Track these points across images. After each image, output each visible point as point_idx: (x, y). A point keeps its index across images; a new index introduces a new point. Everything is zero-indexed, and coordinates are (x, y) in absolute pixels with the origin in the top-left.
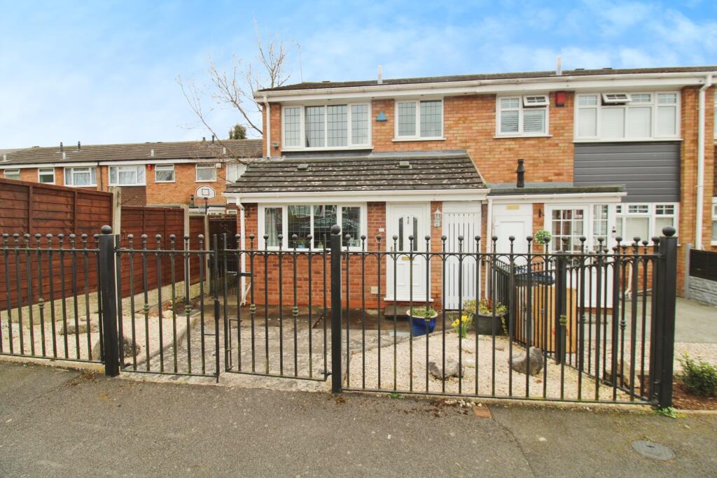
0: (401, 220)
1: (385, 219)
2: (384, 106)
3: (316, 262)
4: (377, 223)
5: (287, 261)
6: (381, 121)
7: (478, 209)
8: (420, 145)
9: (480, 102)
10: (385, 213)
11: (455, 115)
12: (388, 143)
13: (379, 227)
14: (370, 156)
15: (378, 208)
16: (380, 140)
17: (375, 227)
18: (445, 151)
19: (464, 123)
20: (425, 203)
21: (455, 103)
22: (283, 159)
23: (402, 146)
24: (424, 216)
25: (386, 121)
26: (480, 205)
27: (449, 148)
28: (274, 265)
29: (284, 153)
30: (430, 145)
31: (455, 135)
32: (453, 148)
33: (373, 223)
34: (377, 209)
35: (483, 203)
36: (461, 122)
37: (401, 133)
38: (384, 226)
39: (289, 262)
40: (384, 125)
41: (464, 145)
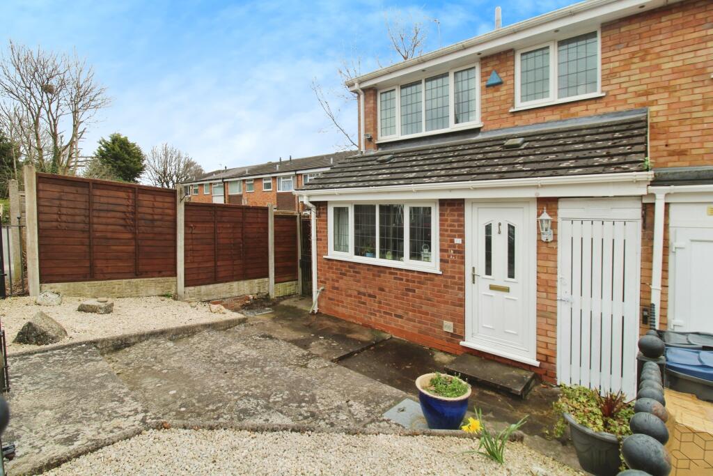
0: (488, 229)
1: (463, 226)
2: (497, 62)
4: (451, 231)
6: (493, 85)
7: (636, 212)
8: (557, 112)
9: (680, 15)
10: (463, 215)
11: (623, 51)
12: (505, 116)
13: (455, 237)
14: (479, 137)
15: (453, 207)
16: (492, 113)
17: (449, 236)
18: (601, 116)
19: (643, 60)
20: (526, 201)
21: (623, 30)
22: (380, 151)
23: (525, 117)
24: (526, 222)
25: (500, 83)
26: (640, 206)
27: (611, 109)
29: (380, 145)
30: (574, 109)
31: (624, 85)
32: (620, 109)
33: (447, 230)
34: (452, 210)
35: (645, 201)
36: (636, 60)
37: (525, 97)
38: (462, 236)
40: (498, 91)
41: (643, 99)
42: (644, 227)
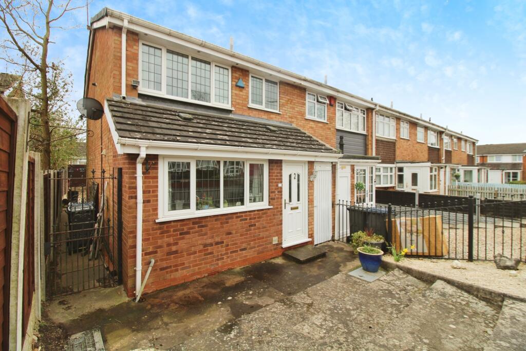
0: (290, 176)
1: (281, 176)
2: (241, 74)
3: (227, 223)
4: (277, 179)
5: (197, 226)
6: (240, 87)
7: (329, 168)
8: (266, 114)
9: (298, 91)
10: (281, 170)
11: (286, 97)
12: (245, 108)
13: (278, 183)
14: (231, 116)
15: (276, 164)
16: (238, 104)
17: (276, 182)
18: (281, 122)
19: (291, 104)
20: (304, 162)
21: (286, 88)
22: (139, 101)
23: (254, 112)
24: (303, 171)
25: (243, 88)
26: (331, 165)
27: (282, 120)
28: (181, 234)
29: (141, 96)
30: (272, 116)
31: (286, 112)
32: (285, 121)
33: (274, 179)
34: (277, 166)
35: (333, 164)
36: (289, 102)
37: (253, 102)
38: (281, 182)
39: (199, 227)
40: (241, 91)
41: (290, 120)
42: (332, 173)
